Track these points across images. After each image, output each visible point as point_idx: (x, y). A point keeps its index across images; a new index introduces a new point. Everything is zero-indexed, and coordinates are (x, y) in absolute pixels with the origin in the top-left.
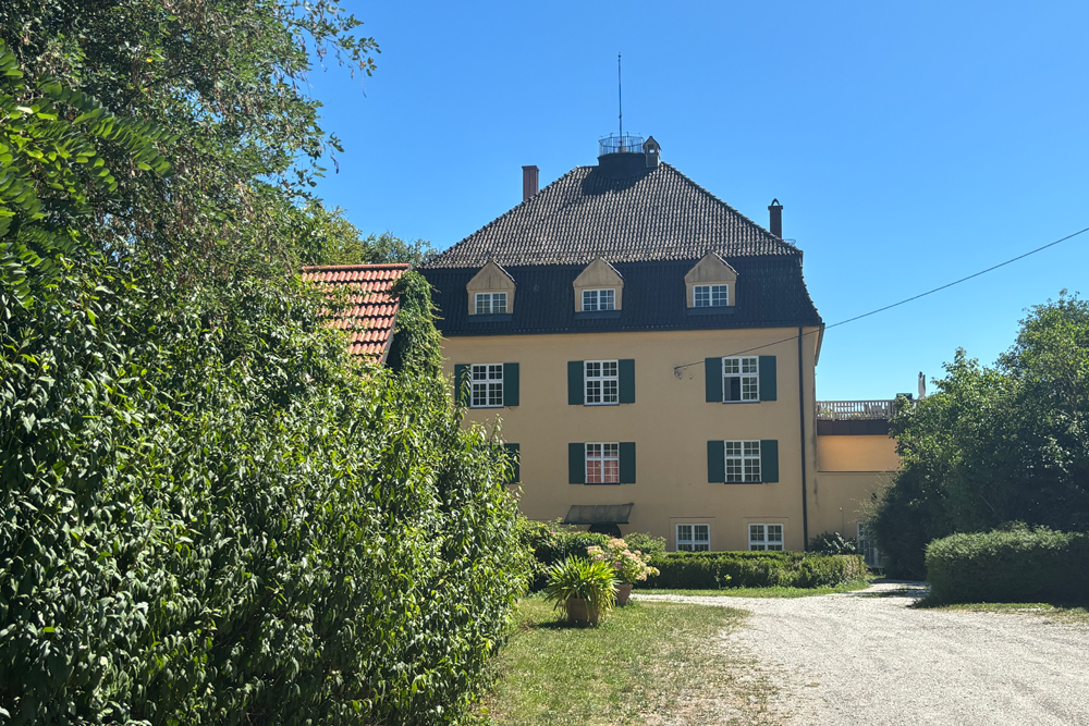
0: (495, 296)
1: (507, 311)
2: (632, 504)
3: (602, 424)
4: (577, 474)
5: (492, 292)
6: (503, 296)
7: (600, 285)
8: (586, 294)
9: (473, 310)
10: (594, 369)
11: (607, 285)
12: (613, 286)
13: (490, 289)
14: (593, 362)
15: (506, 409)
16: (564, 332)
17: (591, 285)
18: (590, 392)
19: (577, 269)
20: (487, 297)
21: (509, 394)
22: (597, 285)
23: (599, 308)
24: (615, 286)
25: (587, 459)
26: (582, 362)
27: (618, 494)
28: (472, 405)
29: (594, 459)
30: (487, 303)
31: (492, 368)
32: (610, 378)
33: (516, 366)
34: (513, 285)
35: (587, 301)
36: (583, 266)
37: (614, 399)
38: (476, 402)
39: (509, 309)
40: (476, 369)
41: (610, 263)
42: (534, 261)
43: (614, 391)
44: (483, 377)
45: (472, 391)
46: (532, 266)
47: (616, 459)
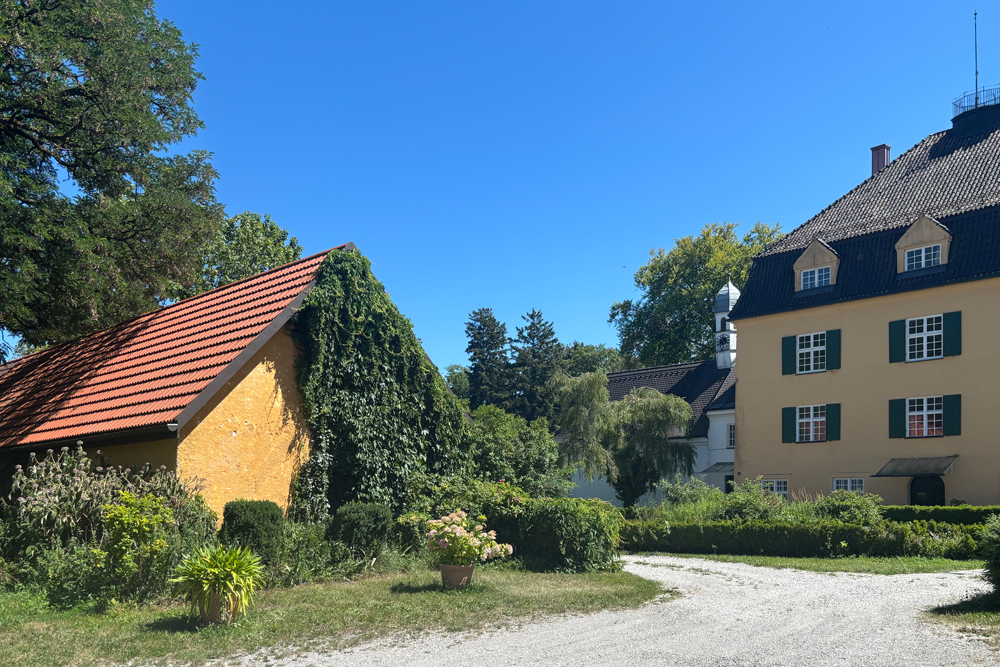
0: (820, 271)
1: (831, 283)
2: (956, 456)
3: (927, 378)
4: (897, 429)
5: (817, 268)
6: (827, 270)
7: (929, 243)
8: (911, 254)
9: (799, 286)
10: (917, 326)
11: (932, 241)
12: (939, 241)
13: (815, 265)
14: (916, 319)
15: (829, 372)
16: (884, 294)
17: (913, 245)
18: (912, 349)
19: (900, 231)
20: (813, 273)
21: (832, 359)
22: (921, 243)
23: (923, 265)
24: (942, 241)
25: (908, 414)
26: (904, 321)
27: (943, 447)
28: (798, 372)
29: (916, 413)
30: (813, 279)
31: (816, 337)
32: (934, 333)
33: (838, 332)
34: (836, 258)
35: (910, 261)
36: (907, 227)
37: (938, 353)
38: (801, 369)
39: (832, 281)
40: (802, 339)
41: (937, 219)
42: (860, 232)
43: (938, 346)
44: (808, 345)
45: (798, 359)
46: (857, 237)
47: (940, 412)
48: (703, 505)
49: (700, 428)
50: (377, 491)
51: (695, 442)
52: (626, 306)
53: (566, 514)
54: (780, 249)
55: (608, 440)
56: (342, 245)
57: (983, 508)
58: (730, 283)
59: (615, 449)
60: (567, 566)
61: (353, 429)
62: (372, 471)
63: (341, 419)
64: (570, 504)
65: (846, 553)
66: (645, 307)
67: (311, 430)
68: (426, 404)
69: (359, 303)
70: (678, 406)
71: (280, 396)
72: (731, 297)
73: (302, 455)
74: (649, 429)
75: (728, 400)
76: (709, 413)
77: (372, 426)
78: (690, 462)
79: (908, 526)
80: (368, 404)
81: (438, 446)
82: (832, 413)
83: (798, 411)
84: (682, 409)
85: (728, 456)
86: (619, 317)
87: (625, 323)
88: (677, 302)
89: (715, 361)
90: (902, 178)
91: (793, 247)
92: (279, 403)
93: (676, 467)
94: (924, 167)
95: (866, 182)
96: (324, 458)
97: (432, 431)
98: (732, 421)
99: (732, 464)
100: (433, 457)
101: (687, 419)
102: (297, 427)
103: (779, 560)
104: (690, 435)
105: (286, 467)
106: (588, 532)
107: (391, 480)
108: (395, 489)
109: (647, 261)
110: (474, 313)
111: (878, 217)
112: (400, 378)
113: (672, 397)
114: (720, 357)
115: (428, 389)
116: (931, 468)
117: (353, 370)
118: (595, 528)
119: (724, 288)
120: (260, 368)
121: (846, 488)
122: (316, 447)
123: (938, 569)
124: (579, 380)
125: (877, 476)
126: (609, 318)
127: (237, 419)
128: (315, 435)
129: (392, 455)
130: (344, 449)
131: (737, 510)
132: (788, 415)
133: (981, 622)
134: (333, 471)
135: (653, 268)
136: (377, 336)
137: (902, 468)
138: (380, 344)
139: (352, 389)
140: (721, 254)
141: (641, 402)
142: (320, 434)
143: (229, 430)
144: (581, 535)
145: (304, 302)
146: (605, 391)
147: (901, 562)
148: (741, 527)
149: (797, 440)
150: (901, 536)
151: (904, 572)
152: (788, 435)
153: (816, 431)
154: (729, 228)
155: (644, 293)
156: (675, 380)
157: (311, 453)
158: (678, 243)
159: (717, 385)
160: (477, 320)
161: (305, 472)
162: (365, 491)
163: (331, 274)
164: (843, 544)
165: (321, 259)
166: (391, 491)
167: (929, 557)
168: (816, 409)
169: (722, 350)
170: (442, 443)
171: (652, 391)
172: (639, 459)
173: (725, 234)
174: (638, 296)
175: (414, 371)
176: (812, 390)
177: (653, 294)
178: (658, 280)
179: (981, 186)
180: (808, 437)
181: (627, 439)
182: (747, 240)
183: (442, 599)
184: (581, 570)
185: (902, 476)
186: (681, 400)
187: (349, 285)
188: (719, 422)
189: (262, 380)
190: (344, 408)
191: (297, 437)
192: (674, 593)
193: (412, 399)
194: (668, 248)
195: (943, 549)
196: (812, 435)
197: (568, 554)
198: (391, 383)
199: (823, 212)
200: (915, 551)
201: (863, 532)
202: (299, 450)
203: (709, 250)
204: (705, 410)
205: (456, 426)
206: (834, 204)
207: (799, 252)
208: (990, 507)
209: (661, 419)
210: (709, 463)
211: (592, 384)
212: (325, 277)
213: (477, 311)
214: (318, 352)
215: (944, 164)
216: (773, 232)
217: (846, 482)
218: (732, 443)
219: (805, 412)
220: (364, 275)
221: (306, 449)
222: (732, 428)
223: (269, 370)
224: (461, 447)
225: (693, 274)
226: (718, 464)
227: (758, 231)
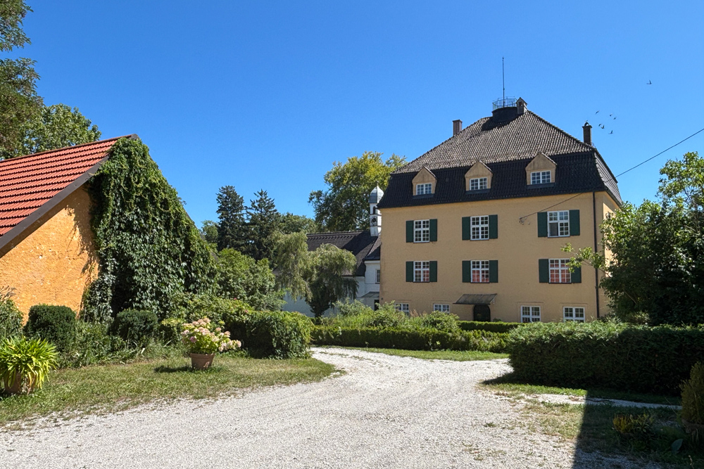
0: (427, 185)
1: (432, 193)
2: (496, 294)
3: (480, 251)
4: (466, 278)
5: (425, 184)
6: (430, 185)
7: (480, 177)
8: (473, 181)
9: (415, 193)
10: (476, 221)
11: (483, 176)
12: (486, 176)
13: (423, 182)
14: (475, 217)
15: (431, 243)
16: (459, 202)
17: (474, 176)
18: (474, 233)
19: (467, 169)
20: (422, 186)
21: (433, 236)
22: (478, 176)
23: (479, 188)
24: (487, 176)
25: (472, 269)
26: (469, 218)
27: (488, 289)
28: (415, 241)
29: (476, 269)
30: (422, 189)
31: (424, 222)
32: (485, 226)
33: (436, 220)
34: (434, 179)
35: (473, 185)
36: (471, 167)
37: (486, 237)
38: (416, 240)
39: (433, 191)
40: (416, 223)
41: (486, 164)
42: (447, 166)
43: (487, 232)
44: (420, 227)
45: (414, 234)
46: (445, 169)
47: (488, 269)
48: (361, 317)
49: (360, 271)
50: (148, 303)
51: (357, 279)
52: (319, 194)
53: (277, 322)
54: (405, 171)
55: (307, 275)
56: (129, 135)
57: (509, 324)
58: (378, 187)
59: (310, 281)
60: (277, 355)
61: (132, 259)
62: (145, 289)
63: (123, 252)
64: (280, 315)
65: (440, 348)
66: (330, 196)
67: (100, 258)
68: (185, 245)
69: (140, 174)
70: (348, 257)
71: (78, 233)
72: (379, 195)
73: (92, 275)
74: (330, 270)
75: (376, 255)
76: (366, 262)
77: (146, 258)
78: (355, 290)
79: (471, 333)
80: (143, 242)
81: (193, 274)
82: (433, 266)
83: (414, 264)
84: (351, 259)
85: (376, 288)
86: (315, 200)
87: (318, 204)
88: (348, 195)
89: (369, 231)
90: (468, 140)
91: (412, 170)
92: (77, 237)
93: (347, 293)
94: (479, 135)
95: (450, 139)
96: (109, 278)
97: (189, 264)
98: (379, 268)
99: (378, 293)
100: (189, 281)
101: (353, 265)
102: (90, 255)
103: (403, 352)
104: (355, 275)
105: (80, 282)
106: (291, 333)
107: (158, 295)
108: (161, 301)
109: (332, 169)
110: (222, 188)
111: (455, 160)
112: (167, 227)
113: (345, 251)
114: (372, 229)
115: (187, 236)
116: (484, 301)
117: (133, 219)
118: (295, 330)
119: (375, 189)
120: (64, 213)
121: (440, 310)
122: (103, 270)
123: (487, 358)
124: (289, 236)
125: (457, 303)
126: (309, 200)
127: (43, 247)
128: (103, 261)
129: (160, 278)
130: (125, 273)
131: (380, 321)
132: (409, 265)
133: (506, 389)
134: (115, 288)
135: (335, 173)
136: (152, 198)
137: (469, 300)
138: (154, 204)
139: (132, 232)
140: (373, 169)
141: (327, 253)
142: (107, 261)
143: (36, 254)
144: (287, 335)
145: (99, 170)
146: (305, 245)
147: (468, 353)
148: (382, 331)
149: (414, 280)
150: (468, 339)
151: (469, 360)
152: (409, 278)
153: (424, 276)
154: (378, 155)
155: (330, 188)
156: (346, 242)
157: (100, 274)
158: (349, 160)
159: (369, 247)
160: (224, 193)
161: (94, 287)
162: (139, 302)
163: (119, 153)
164: (438, 343)
165: (113, 143)
166: (158, 302)
167: (482, 351)
168: (424, 263)
169: (374, 225)
170: (196, 272)
171: (334, 247)
172: (325, 288)
173: (376, 158)
174: (327, 189)
175: (177, 223)
176: (422, 252)
177: (335, 188)
178: (338, 180)
179: (507, 148)
180: (420, 279)
181: (318, 275)
182: (388, 163)
183: (191, 377)
184: (286, 357)
185: (469, 304)
186: (350, 253)
187: (133, 162)
188: (372, 267)
189: (64, 221)
190: (125, 245)
191: (90, 262)
192: (342, 372)
193: (175, 242)
194: (345, 163)
195: (489, 346)
196: (422, 278)
197: (277, 348)
198: (161, 230)
199: (428, 153)
200: (475, 348)
201: (448, 336)
202: (90, 271)
203: (367, 166)
204: (364, 260)
205: (206, 262)
206: (434, 149)
207: (415, 174)
208: (513, 323)
209: (339, 264)
210: (365, 292)
211: (297, 240)
212: (115, 155)
213: (225, 187)
214: (108, 205)
215: (488, 135)
216: (402, 160)
217: (440, 306)
218: (379, 280)
219: (418, 264)
220: (144, 156)
221: (96, 271)
222: (379, 271)
223: (70, 214)
224: (209, 275)
225: (358, 179)
226: (370, 293)
227: (393, 159)
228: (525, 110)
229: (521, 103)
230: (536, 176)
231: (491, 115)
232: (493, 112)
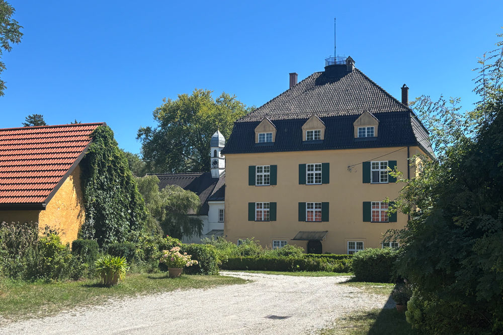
0: (267, 134)
1: (272, 141)
2: (327, 231)
3: (314, 193)
4: (302, 217)
5: (266, 133)
6: (271, 134)
8: (308, 132)
9: (257, 141)
10: (311, 168)
11: (317, 128)
12: (320, 128)
13: (265, 131)
14: (310, 164)
15: (271, 186)
16: (297, 150)
17: (310, 128)
18: (309, 178)
19: (304, 121)
20: (264, 135)
21: (272, 179)
22: (313, 128)
23: (314, 139)
24: (321, 128)
25: (307, 210)
26: (305, 164)
27: (321, 227)
28: (256, 184)
29: (310, 210)
30: (264, 138)
31: (265, 168)
32: (318, 172)
33: (276, 166)
34: (275, 129)
35: (308, 136)
36: (307, 119)
37: (320, 182)
38: (258, 183)
39: (273, 140)
40: (258, 168)
41: (320, 118)
42: (286, 118)
43: (320, 178)
44: (261, 171)
45: (256, 178)
46: (284, 120)
47: (320, 210)
49: (204, 210)
51: (201, 217)
52: (148, 131)
54: (247, 120)
55: (157, 213)
57: (340, 255)
58: (219, 132)
59: (160, 220)
61: (104, 209)
62: (111, 229)
65: (299, 270)
68: (131, 198)
70: (193, 197)
71: (75, 192)
72: (220, 140)
74: (177, 210)
75: (221, 195)
76: (209, 202)
77: (111, 208)
78: (200, 228)
79: (320, 259)
80: (110, 197)
82: (273, 206)
83: (256, 204)
84: (196, 199)
85: (220, 226)
89: (210, 174)
91: (254, 120)
93: (192, 231)
94: (313, 89)
95: (287, 91)
98: (222, 207)
99: (223, 230)
100: (132, 223)
101: (197, 205)
104: (199, 214)
107: (117, 233)
111: (293, 112)
112: (121, 186)
113: (189, 191)
114: (213, 171)
115: (133, 191)
116: (317, 237)
117: (104, 181)
118: (212, 257)
119: (216, 134)
120: (68, 179)
121: (278, 245)
123: (333, 275)
124: (143, 179)
125: (294, 240)
132: (252, 206)
137: (305, 236)
139: (103, 190)
141: (175, 193)
144: (207, 259)
146: (156, 187)
149: (256, 220)
150: (318, 263)
151: (322, 276)
152: (251, 217)
153: (265, 215)
154: (208, 93)
155: (159, 124)
156: (188, 182)
158: (180, 97)
159: (212, 187)
164: (298, 266)
167: (328, 272)
168: (265, 204)
169: (215, 168)
171: (178, 188)
172: (174, 227)
173: (206, 96)
175: (127, 183)
176: (263, 194)
179: (337, 104)
180: (261, 219)
181: (167, 215)
185: (305, 240)
186: (194, 194)
188: (215, 208)
190: (100, 199)
193: (126, 196)
196: (263, 217)
198: (118, 188)
201: (305, 261)
203: (198, 105)
204: (208, 200)
205: (141, 209)
206: (273, 100)
207: (257, 123)
209: (187, 204)
210: (208, 230)
211: (149, 182)
215: (321, 90)
217: (279, 242)
218: (221, 219)
219: (260, 205)
222: (221, 211)
226: (213, 230)
228: (353, 68)
229: (350, 60)
230: (362, 131)
231: (324, 70)
232: (326, 68)
